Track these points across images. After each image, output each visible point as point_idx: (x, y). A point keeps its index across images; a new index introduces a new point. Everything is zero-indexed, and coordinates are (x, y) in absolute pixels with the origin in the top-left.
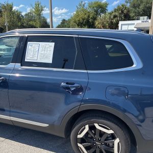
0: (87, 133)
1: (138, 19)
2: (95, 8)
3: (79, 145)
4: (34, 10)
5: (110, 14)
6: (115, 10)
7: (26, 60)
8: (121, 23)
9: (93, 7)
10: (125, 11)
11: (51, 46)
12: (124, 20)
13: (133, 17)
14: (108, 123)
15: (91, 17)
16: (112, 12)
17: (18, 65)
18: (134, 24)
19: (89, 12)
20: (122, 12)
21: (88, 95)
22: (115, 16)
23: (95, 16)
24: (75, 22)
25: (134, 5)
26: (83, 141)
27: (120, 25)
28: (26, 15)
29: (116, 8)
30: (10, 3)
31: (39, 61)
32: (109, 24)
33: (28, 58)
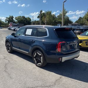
0: (36, 55)
11: (31, 30)
17: (24, 36)
30: (50, 11)
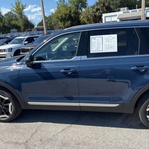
1: (119, 11)
2: (75, 3)
4: (15, 9)
5: (93, 7)
6: (97, 4)
7: (91, 52)
8: (104, 15)
9: (74, 3)
10: (107, 4)
11: (114, 38)
12: (107, 12)
13: (114, 9)
16: (95, 6)
18: (116, 15)
19: (70, 8)
20: (104, 5)
22: (97, 10)
24: (58, 18)
29: (98, 2)
31: (104, 51)
32: (93, 17)
33: (93, 50)
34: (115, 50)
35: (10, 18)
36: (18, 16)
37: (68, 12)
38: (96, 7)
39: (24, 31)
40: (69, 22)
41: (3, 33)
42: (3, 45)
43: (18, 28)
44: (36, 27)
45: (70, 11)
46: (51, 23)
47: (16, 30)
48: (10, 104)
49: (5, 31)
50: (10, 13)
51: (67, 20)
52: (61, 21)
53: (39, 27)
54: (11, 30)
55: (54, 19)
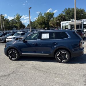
0: (59, 54)
2: (48, 16)
3: (58, 58)
4: (16, 18)
5: (56, 18)
8: (62, 22)
12: (63, 21)
13: (67, 19)
14: (65, 51)
15: (46, 20)
17: (40, 40)
18: (68, 23)
19: (45, 18)
20: (62, 17)
21: (59, 45)
23: (48, 19)
24: (38, 23)
25: (67, 13)
26: (58, 57)
27: (61, 23)
28: (11, 20)
29: (59, 15)
31: (45, 38)
32: (56, 23)
33: (42, 38)
34: (48, 38)
35: (13, 22)
36: (17, 21)
37: (43, 20)
38: (58, 18)
39: (20, 29)
40: (44, 25)
41: (9, 30)
42: (10, 36)
43: (17, 28)
44: (26, 27)
45: (45, 20)
46: (34, 25)
47: (16, 28)
48: (16, 54)
49: (10, 29)
50: (13, 19)
51: (43, 24)
52: (40, 24)
53: (28, 27)
54: (13, 29)
55: (36, 23)
